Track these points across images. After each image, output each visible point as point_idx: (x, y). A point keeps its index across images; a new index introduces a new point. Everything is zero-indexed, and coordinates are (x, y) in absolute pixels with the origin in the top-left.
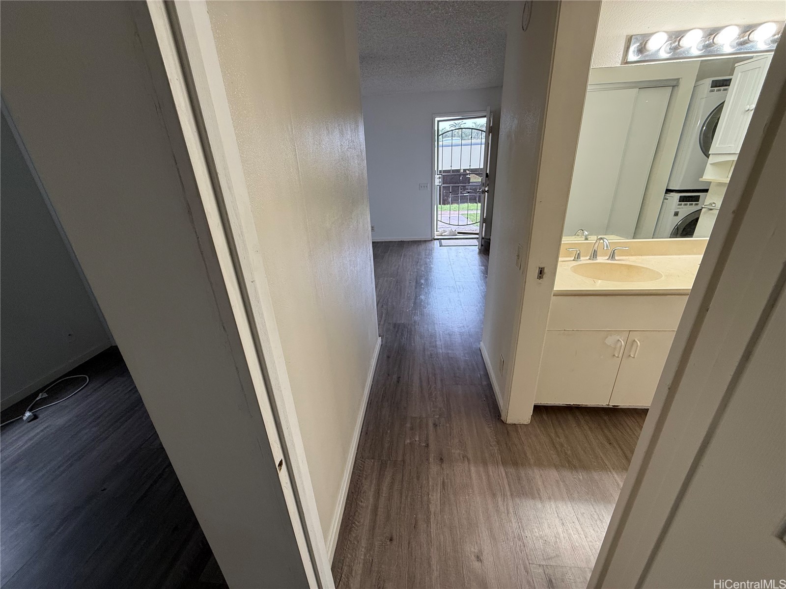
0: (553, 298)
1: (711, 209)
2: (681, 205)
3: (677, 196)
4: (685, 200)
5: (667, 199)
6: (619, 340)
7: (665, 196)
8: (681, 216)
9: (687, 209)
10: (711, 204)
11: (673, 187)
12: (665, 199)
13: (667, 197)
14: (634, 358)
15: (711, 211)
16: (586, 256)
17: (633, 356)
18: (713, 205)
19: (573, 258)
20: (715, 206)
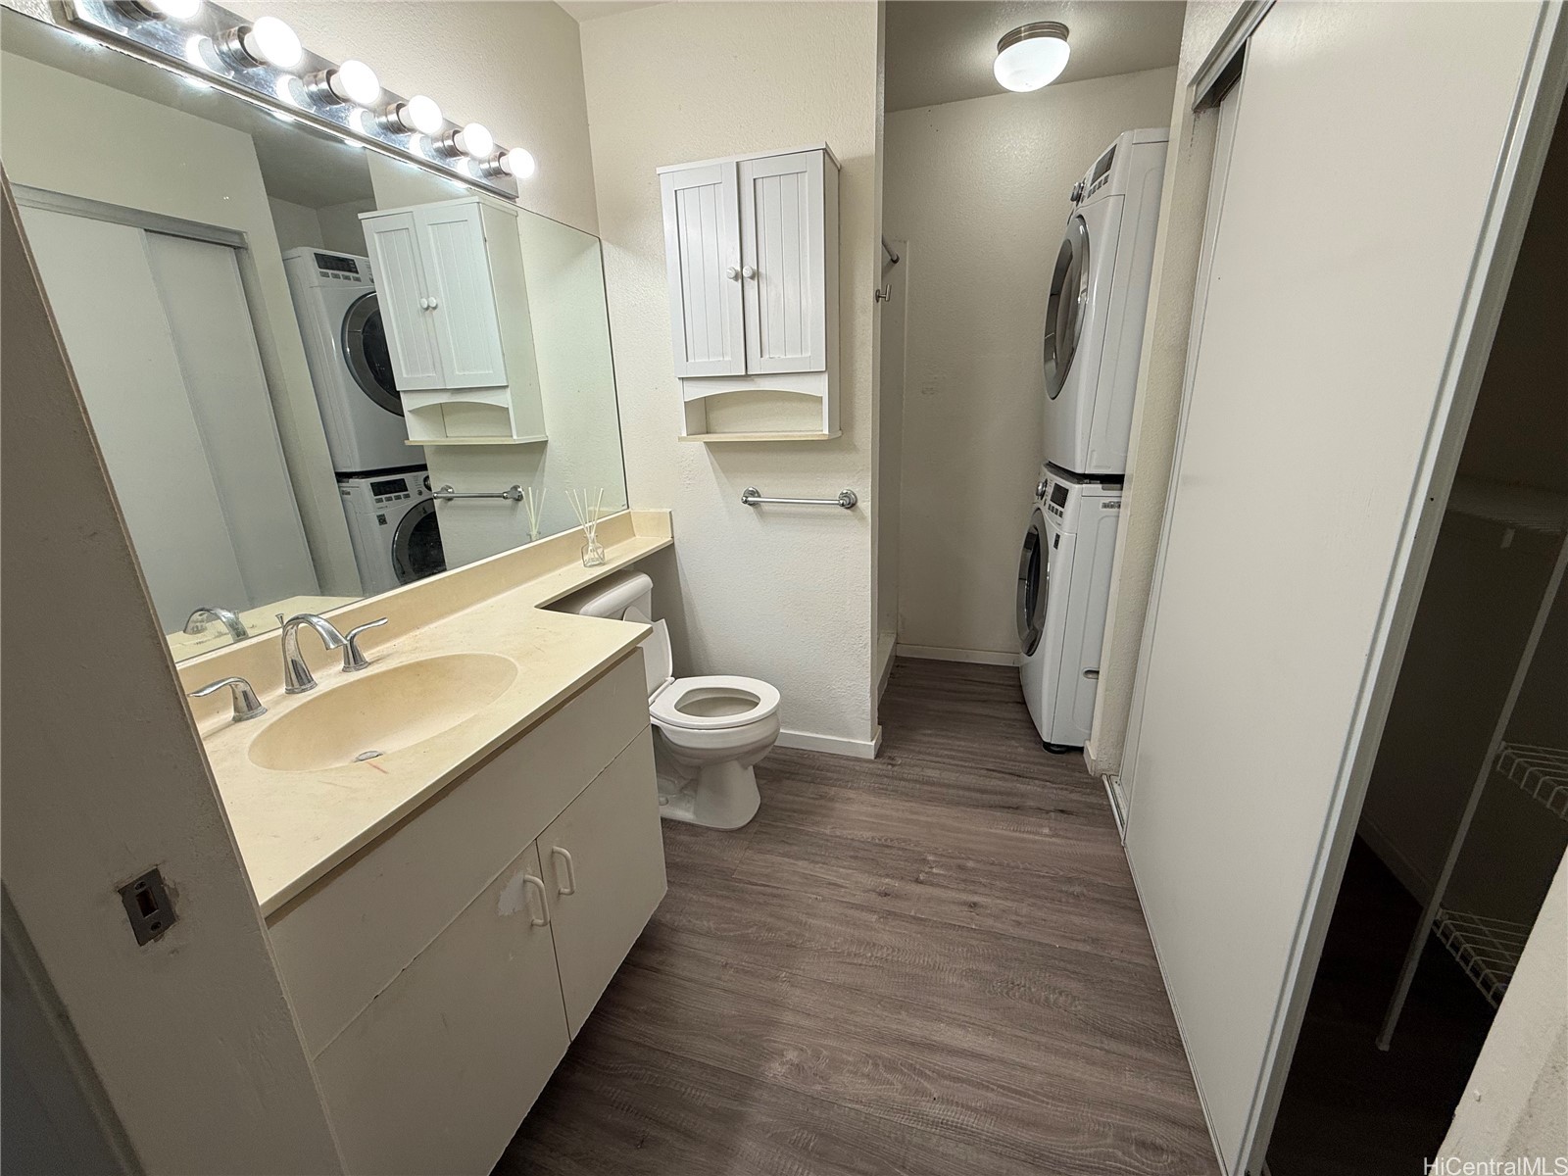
0: (273, 938)
1: (450, 499)
2: (380, 501)
3: (365, 484)
4: (383, 491)
5: (349, 493)
6: (525, 881)
7: (339, 487)
8: (393, 523)
9: (397, 509)
10: (445, 489)
11: (349, 467)
12: (343, 493)
13: (348, 490)
14: (572, 893)
15: (450, 503)
16: (271, 686)
17: (567, 891)
18: (450, 490)
19: (231, 714)
20: (453, 492)
